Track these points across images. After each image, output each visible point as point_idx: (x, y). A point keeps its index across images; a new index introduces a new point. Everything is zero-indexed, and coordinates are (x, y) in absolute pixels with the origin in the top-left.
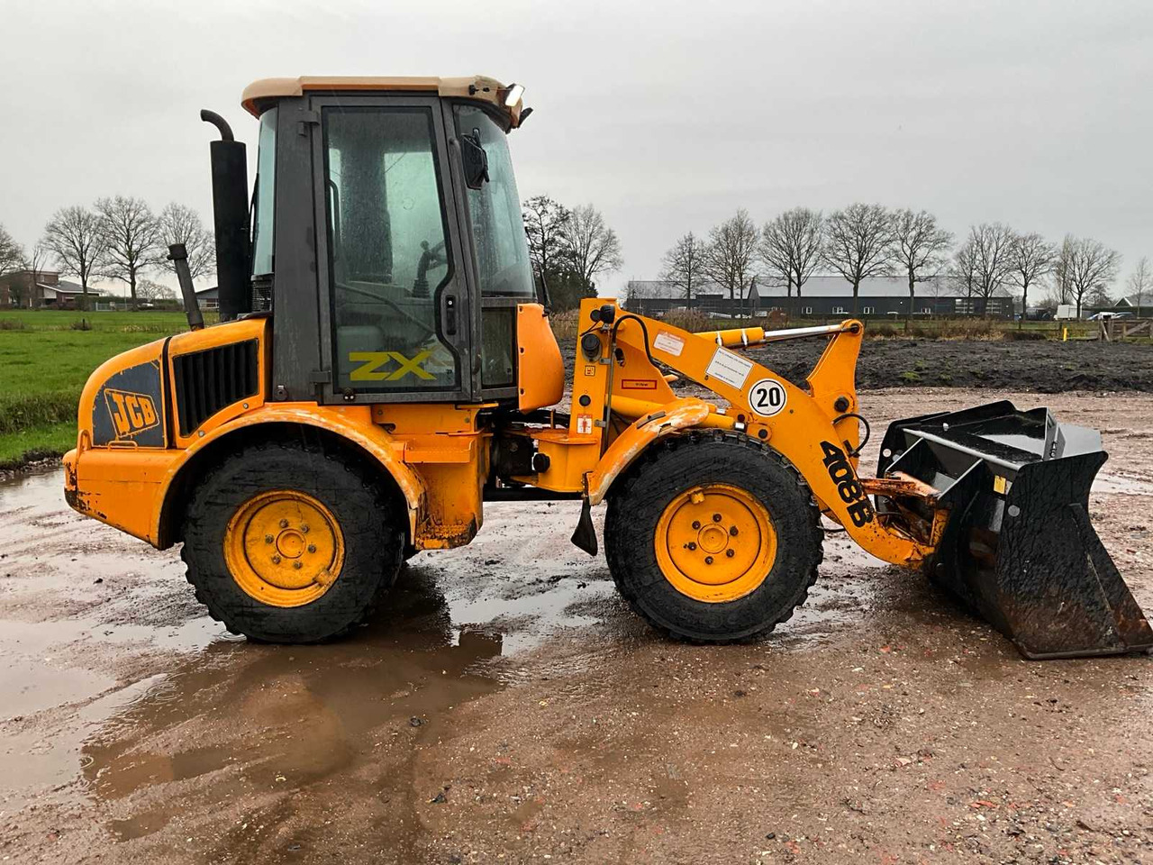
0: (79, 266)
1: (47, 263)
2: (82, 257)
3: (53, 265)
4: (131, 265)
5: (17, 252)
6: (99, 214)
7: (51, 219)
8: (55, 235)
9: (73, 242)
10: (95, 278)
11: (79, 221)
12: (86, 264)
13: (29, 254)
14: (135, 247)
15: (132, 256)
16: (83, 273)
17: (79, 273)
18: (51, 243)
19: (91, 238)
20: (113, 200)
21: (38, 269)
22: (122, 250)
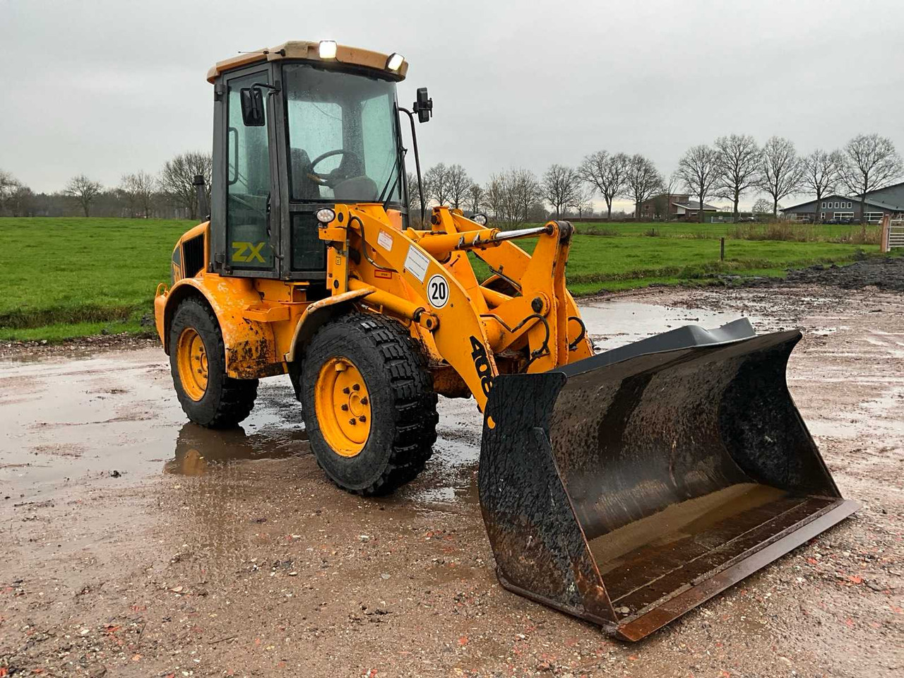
0: (699, 190)
1: (678, 189)
2: (702, 183)
3: (681, 190)
4: (737, 187)
5: (660, 181)
6: (718, 149)
7: (684, 156)
8: (685, 168)
9: (698, 172)
10: (709, 198)
11: (703, 155)
12: (705, 188)
13: (667, 182)
14: (741, 174)
15: (738, 180)
16: (701, 195)
17: (698, 195)
18: (682, 173)
19: (710, 167)
20: (729, 137)
21: (671, 193)
22: (731, 176)
